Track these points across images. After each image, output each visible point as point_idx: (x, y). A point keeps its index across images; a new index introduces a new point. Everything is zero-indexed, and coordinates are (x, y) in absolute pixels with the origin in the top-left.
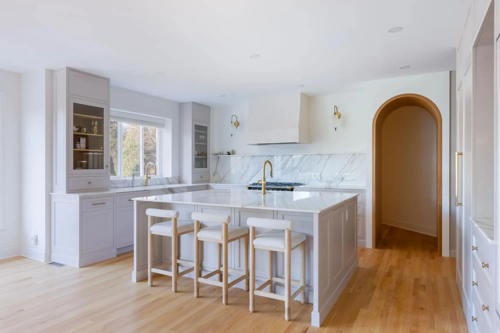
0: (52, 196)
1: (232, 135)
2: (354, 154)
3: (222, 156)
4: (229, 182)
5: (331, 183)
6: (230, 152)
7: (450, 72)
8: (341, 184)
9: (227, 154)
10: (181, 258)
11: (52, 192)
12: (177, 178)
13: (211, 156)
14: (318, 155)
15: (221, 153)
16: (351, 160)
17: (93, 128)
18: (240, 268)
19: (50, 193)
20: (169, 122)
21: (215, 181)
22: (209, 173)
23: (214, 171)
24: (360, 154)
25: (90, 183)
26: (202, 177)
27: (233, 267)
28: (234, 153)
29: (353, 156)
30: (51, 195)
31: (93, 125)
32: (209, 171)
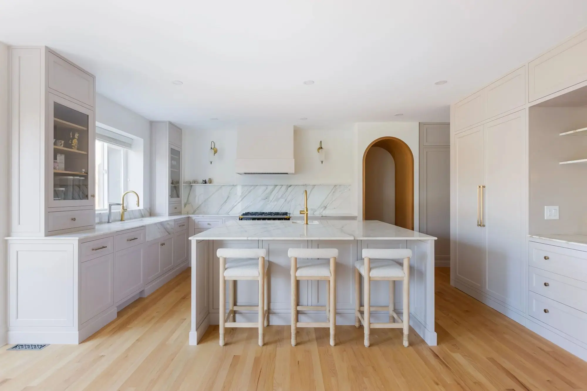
0: (10, 242)
1: (211, 162)
2: (335, 186)
3: (197, 184)
4: (205, 213)
5: (315, 211)
6: (207, 181)
7: (419, 123)
8: (324, 212)
9: (204, 182)
10: (238, 304)
11: (9, 236)
12: (148, 209)
13: (183, 184)
14: (302, 186)
15: (195, 182)
16: (333, 191)
17: (72, 142)
18: (319, 303)
19: (6, 238)
20: (140, 142)
21: (186, 212)
22: (181, 203)
23: (186, 201)
24: (340, 185)
25: (74, 219)
26: (176, 208)
27: (310, 304)
28: (210, 181)
29: (334, 186)
30: (7, 240)
31: (71, 137)
32: (181, 201)
